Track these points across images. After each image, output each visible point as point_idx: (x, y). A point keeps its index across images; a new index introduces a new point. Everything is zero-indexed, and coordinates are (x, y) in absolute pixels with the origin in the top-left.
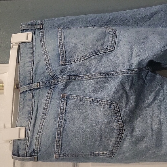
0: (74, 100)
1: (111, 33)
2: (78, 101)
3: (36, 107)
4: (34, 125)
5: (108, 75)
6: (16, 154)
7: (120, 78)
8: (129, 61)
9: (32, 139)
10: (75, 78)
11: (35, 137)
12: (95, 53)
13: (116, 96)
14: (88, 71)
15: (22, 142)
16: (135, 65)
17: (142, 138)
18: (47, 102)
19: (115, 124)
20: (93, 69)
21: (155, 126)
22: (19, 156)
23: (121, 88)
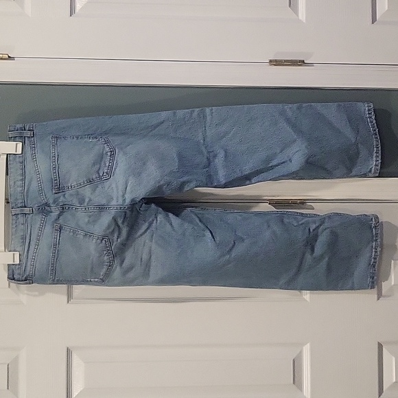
0: (68, 233)
1: (109, 154)
2: (71, 234)
3: (29, 232)
4: (28, 250)
5: (102, 208)
6: (12, 278)
7: (113, 212)
8: (123, 196)
9: (26, 264)
10: (69, 208)
11: (29, 263)
12: (90, 181)
13: (108, 232)
14: (82, 201)
15: (17, 267)
16: (128, 201)
17: (131, 268)
18: (41, 229)
19: (106, 258)
20: (87, 200)
21: (145, 257)
22: (14, 279)
23: (114, 224)
